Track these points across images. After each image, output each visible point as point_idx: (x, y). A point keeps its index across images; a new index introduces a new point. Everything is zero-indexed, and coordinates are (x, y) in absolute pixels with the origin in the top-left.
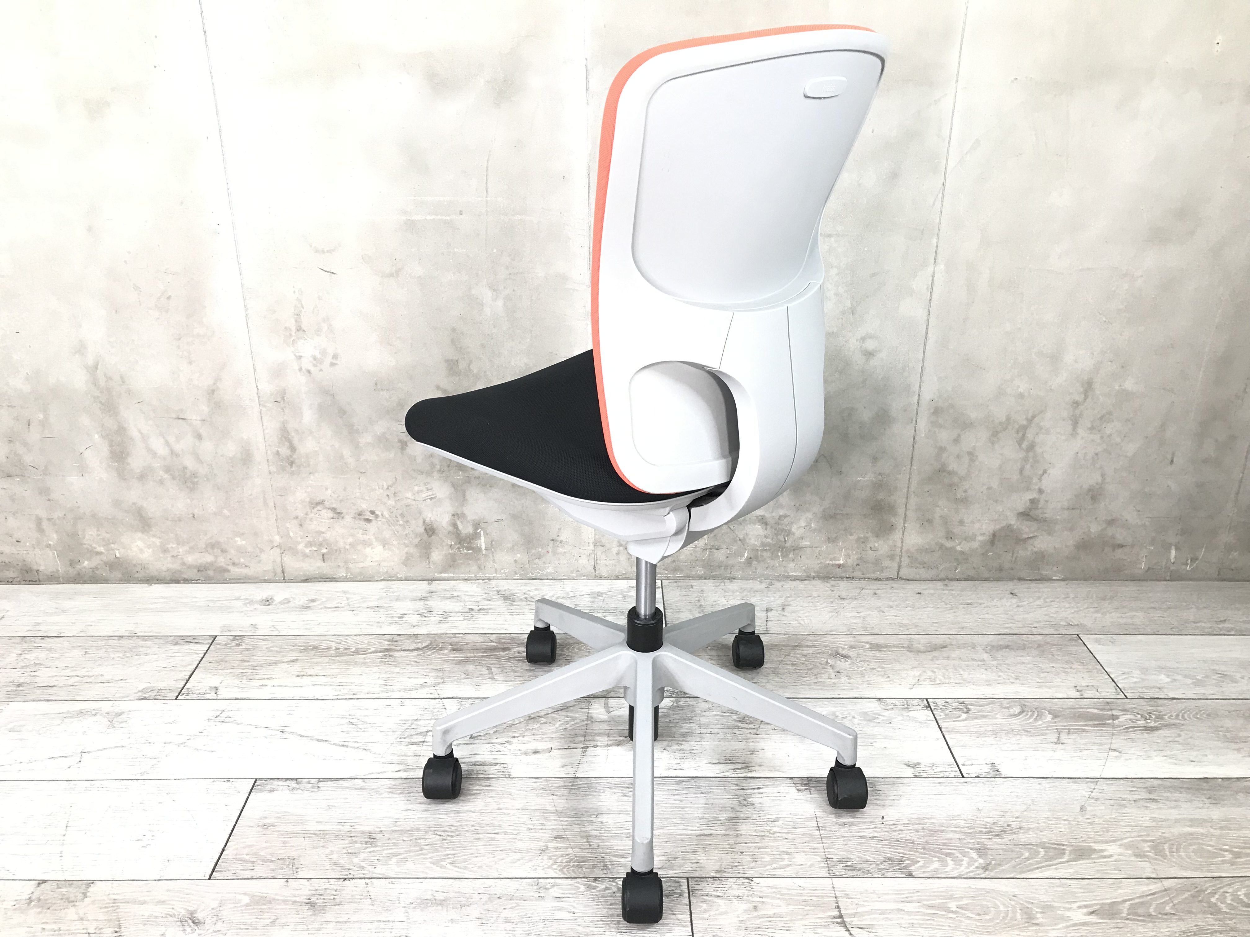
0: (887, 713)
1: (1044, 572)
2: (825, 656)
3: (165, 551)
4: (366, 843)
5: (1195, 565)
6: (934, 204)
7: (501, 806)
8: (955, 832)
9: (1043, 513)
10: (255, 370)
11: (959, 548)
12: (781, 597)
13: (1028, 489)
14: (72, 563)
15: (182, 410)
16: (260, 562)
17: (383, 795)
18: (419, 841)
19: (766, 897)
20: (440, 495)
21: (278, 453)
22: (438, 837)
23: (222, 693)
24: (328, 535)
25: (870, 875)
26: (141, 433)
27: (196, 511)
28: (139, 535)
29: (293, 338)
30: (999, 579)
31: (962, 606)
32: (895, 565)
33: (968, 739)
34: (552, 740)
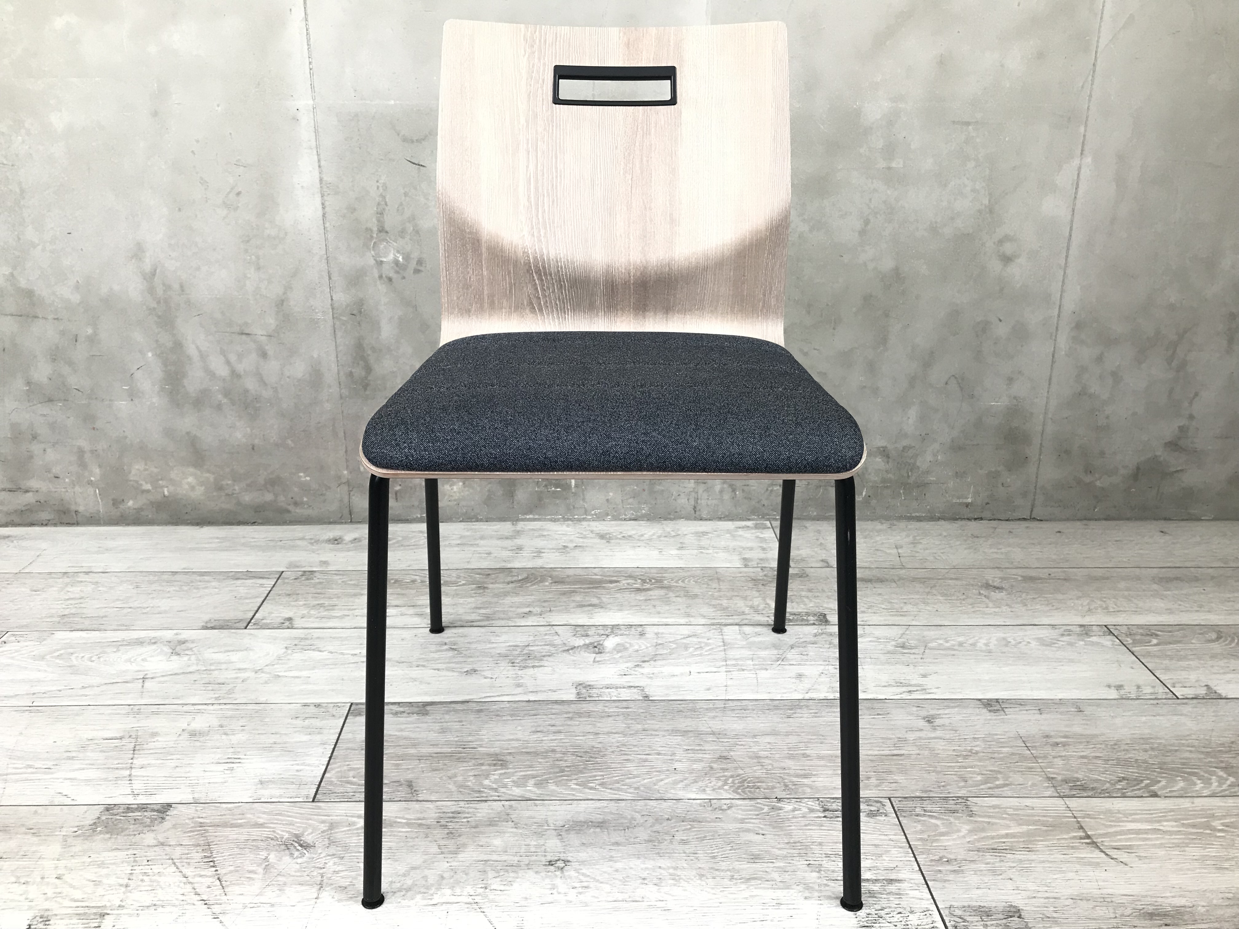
0: (1066, 638)
1: (1192, 511)
2: (976, 587)
3: (220, 488)
4: (495, 765)
6: (1083, 87)
7: (646, 726)
8: (1191, 752)
9: (1193, 443)
10: (330, 278)
11: (1098, 483)
12: (908, 536)
13: (1177, 415)
14: (116, 503)
15: (246, 324)
16: (325, 501)
17: (504, 718)
18: (557, 763)
19: (990, 817)
21: (351, 374)
22: (579, 758)
23: (298, 622)
25: (1107, 795)
26: (200, 351)
27: (256, 442)
28: (191, 469)
29: (374, 241)
30: (1143, 519)
31: (1110, 543)
32: (1030, 503)
33: (1166, 662)
34: (688, 664)
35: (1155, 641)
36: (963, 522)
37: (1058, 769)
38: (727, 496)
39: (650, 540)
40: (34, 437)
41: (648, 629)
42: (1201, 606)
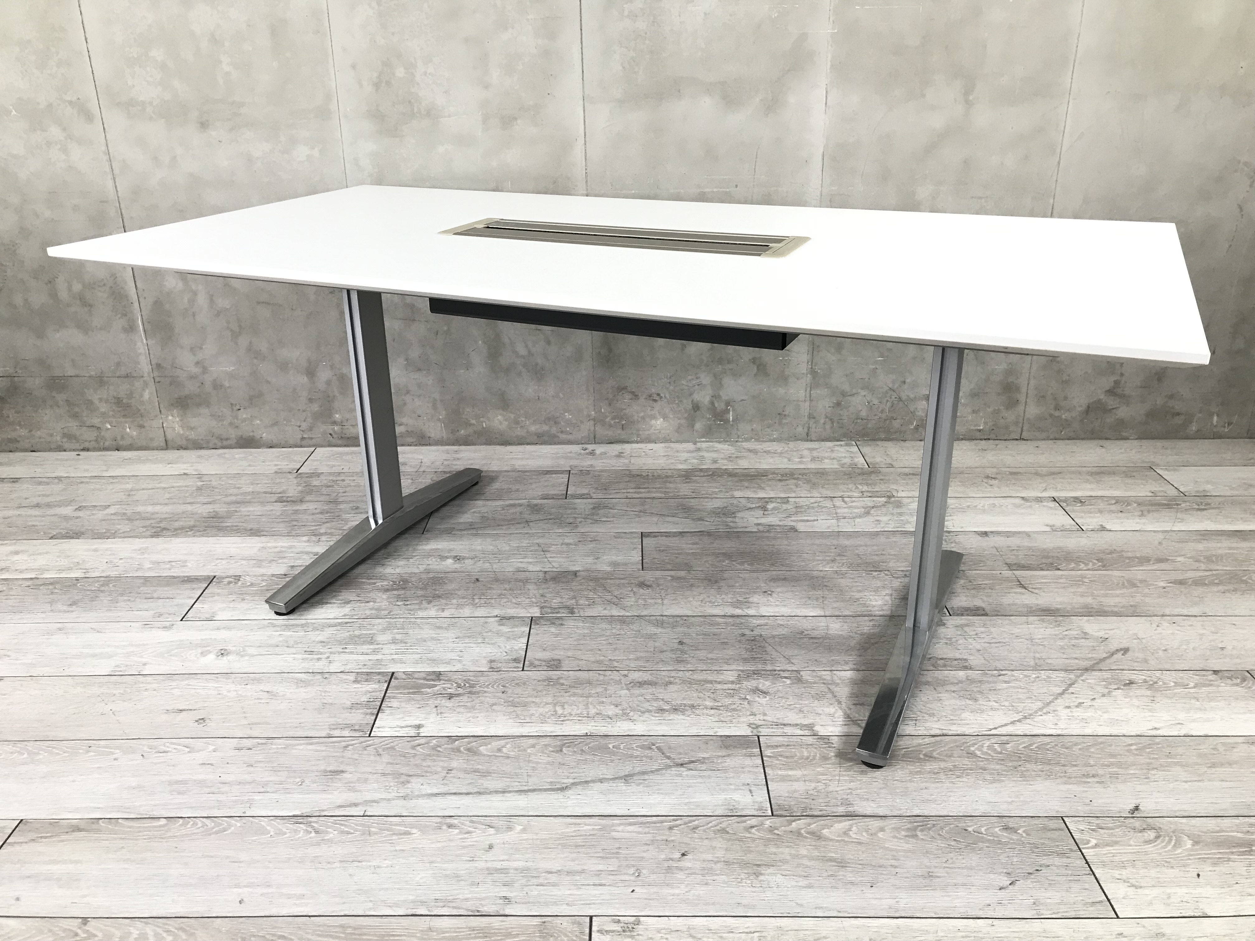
0: (1028, 504)
1: (1123, 434)
2: (981, 478)
3: (517, 423)
4: (726, 557)
5: (1230, 427)
6: (1052, 176)
8: (1083, 553)
9: (1123, 391)
11: (1063, 417)
13: (1113, 373)
14: (454, 431)
16: (579, 430)
17: (723, 539)
18: (757, 556)
20: (704, 382)
21: (599, 353)
22: (767, 555)
23: (593, 496)
24: (627, 411)
25: (1035, 569)
27: (540, 395)
28: (501, 411)
30: (1091, 439)
31: (1067, 453)
32: (1020, 429)
33: (1083, 514)
34: (815, 515)
35: (1079, 504)
36: (978, 441)
37: (1012, 559)
38: (828, 426)
39: (781, 453)
40: (408, 392)
41: (790, 500)
42: (1111, 487)
